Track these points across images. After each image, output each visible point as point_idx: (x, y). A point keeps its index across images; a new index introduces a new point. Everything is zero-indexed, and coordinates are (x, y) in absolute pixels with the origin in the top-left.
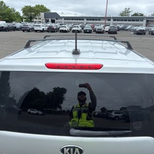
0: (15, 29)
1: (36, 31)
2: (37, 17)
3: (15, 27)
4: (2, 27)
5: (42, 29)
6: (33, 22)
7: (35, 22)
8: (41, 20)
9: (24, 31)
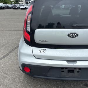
0: (8, 8)
1: (21, 9)
2: (21, 1)
3: (9, 7)
4: (1, 7)
5: (25, 8)
6: (18, 4)
7: (20, 4)
8: (23, 3)
9: (14, 9)
